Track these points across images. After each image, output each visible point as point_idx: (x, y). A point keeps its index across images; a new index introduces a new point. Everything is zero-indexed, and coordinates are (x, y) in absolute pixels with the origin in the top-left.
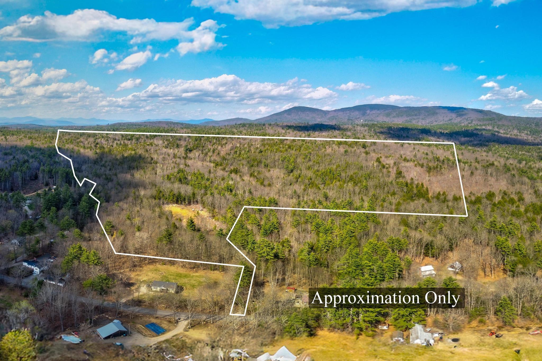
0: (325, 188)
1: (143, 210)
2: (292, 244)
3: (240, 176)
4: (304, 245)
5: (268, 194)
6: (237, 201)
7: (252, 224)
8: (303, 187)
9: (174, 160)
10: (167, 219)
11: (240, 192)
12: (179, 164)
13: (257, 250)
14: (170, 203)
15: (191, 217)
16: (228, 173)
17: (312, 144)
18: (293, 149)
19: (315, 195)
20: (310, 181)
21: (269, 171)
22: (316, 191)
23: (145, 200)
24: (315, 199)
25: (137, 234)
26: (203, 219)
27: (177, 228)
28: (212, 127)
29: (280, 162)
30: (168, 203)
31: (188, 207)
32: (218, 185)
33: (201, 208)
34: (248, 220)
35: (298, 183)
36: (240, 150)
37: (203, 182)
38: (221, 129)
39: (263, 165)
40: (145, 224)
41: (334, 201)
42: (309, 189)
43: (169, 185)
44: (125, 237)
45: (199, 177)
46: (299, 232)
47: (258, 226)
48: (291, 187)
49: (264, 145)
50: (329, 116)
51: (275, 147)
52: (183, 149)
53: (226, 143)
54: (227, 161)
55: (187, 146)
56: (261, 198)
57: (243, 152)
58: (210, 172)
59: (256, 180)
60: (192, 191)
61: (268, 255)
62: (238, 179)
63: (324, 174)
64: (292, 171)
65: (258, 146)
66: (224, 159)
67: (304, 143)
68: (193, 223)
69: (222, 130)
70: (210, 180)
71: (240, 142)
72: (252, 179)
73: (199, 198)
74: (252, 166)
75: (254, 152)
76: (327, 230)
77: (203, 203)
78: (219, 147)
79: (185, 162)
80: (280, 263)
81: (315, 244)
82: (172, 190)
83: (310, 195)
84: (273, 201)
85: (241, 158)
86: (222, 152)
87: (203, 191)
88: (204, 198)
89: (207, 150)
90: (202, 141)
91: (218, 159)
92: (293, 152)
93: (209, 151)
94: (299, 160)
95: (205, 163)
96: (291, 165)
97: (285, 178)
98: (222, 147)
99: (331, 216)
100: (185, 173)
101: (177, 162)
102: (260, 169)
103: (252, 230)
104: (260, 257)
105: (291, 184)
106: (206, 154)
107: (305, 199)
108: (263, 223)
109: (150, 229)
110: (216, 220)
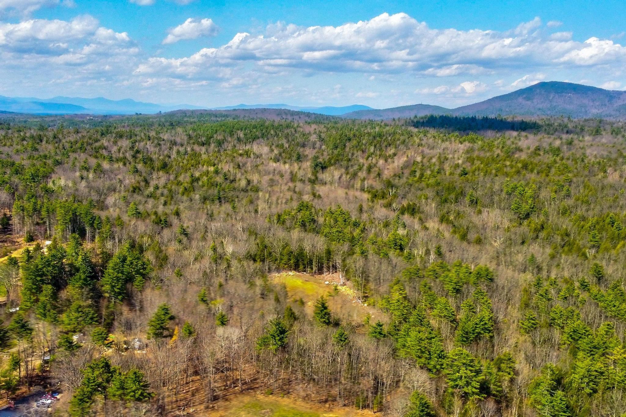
0: (599, 256)
1: (230, 282)
2: (517, 366)
3: (420, 219)
4: (542, 372)
5: (475, 258)
6: (412, 268)
7: (441, 317)
8: (549, 251)
9: (291, 185)
10: (277, 300)
11: (419, 252)
12: (301, 194)
13: (447, 372)
14: (284, 269)
15: (322, 297)
16: (397, 213)
17: (577, 163)
18: (532, 171)
19: (574, 270)
20: (566, 239)
21: (480, 212)
22: (579, 261)
23: (234, 263)
24: (575, 278)
25: (220, 331)
26: (345, 301)
27: (295, 319)
28: (367, 122)
29: (504, 195)
30: (278, 270)
31: (317, 277)
32: (376, 235)
33: (342, 281)
34: (432, 308)
35: (538, 240)
36: (421, 169)
37: (348, 230)
38: (386, 125)
39: (467, 200)
40: (236, 311)
41: (615, 287)
42: (563, 256)
43: (281, 234)
44: (195, 339)
45: (340, 219)
46: (534, 343)
47: (451, 321)
48: (525, 248)
49: (470, 160)
50: (620, 103)
51: (494, 166)
52: (308, 164)
53: (395, 155)
54: (394, 190)
55: (316, 158)
56: (460, 265)
57: (429, 172)
58: (361, 210)
59: (451, 231)
60: (325, 247)
61: (468, 384)
62: (417, 226)
63: (597, 227)
64: (527, 216)
65: (460, 162)
66: (390, 184)
67: (558, 159)
68: (326, 308)
69: (388, 128)
70: (362, 226)
71: (422, 152)
72: (443, 227)
73: (338, 261)
74: (446, 201)
75: (451, 174)
76: (595, 347)
77: (347, 272)
78: (381, 162)
79: (313, 189)
80: (491, 405)
81: (566, 373)
82: (287, 245)
83: (563, 269)
84: (484, 273)
85: (424, 184)
86: (386, 172)
87: (346, 247)
88: (348, 261)
89: (356, 167)
90: (347, 149)
91: (378, 186)
92: (533, 176)
93: (360, 169)
94: (543, 194)
95: (351, 193)
96: (527, 202)
97: (512, 230)
98: (386, 161)
99: (606, 317)
100: (313, 210)
101: (297, 189)
102: (461, 208)
103: (439, 328)
104: (453, 387)
105: (523, 243)
106: (355, 175)
107: (553, 276)
108: (461, 316)
109: (244, 321)
110: (369, 305)
